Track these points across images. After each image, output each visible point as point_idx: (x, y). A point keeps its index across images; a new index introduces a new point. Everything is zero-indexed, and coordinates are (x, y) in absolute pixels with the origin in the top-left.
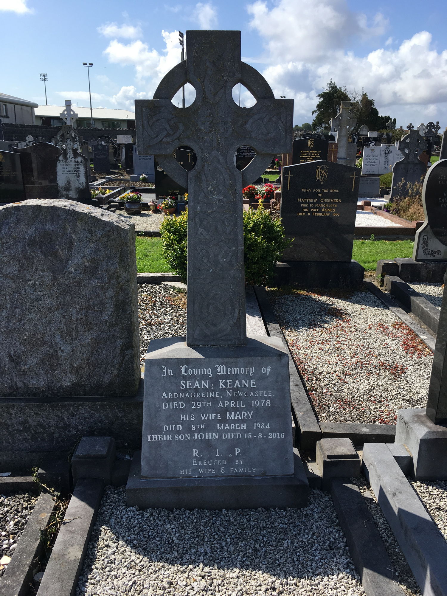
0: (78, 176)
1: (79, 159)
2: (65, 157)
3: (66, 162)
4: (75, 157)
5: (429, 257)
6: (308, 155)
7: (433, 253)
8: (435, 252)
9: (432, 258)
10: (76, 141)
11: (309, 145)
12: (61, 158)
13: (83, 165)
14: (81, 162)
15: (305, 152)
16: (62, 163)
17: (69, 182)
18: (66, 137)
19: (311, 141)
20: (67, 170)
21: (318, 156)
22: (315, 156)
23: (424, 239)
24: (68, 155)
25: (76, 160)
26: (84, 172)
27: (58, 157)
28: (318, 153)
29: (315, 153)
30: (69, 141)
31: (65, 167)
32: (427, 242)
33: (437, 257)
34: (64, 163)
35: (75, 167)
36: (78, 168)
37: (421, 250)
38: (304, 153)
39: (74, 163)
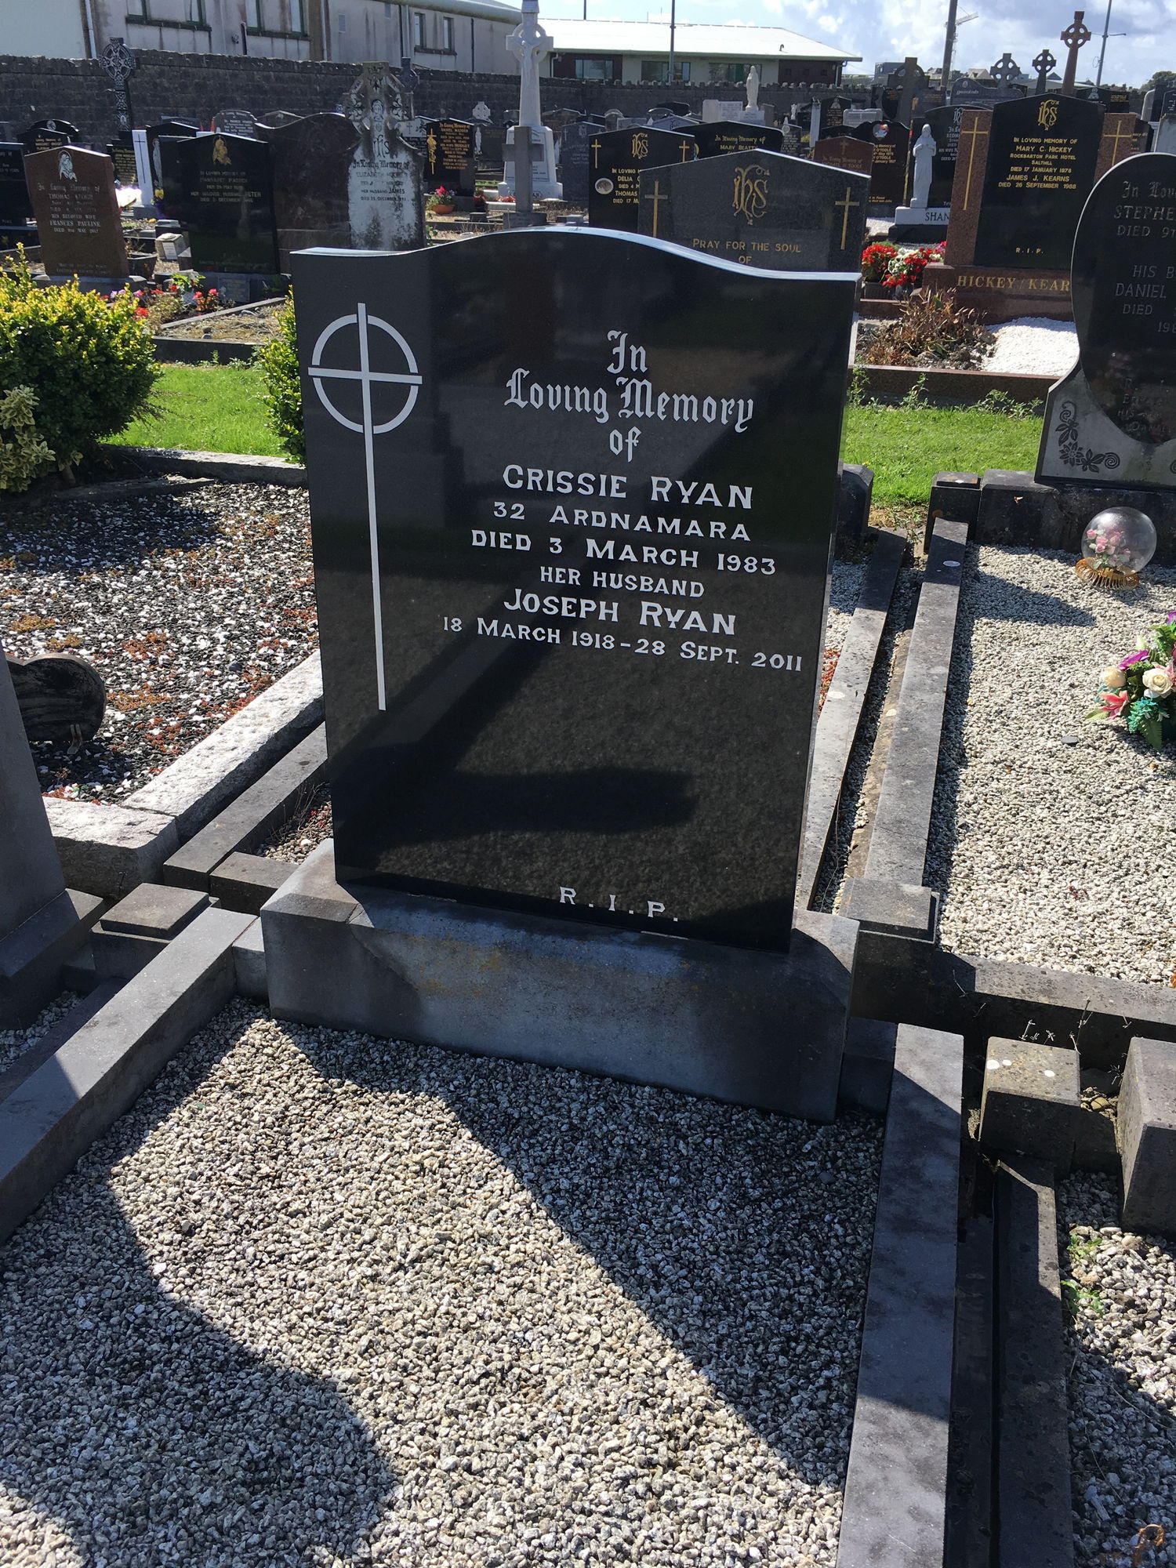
0: (399, 206)
1: (403, 157)
2: (369, 152)
3: (370, 165)
4: (392, 152)
5: (1079, 473)
6: (1037, 152)
7: (1092, 460)
8: (1099, 458)
9: (1088, 475)
10: (394, 108)
11: (1042, 120)
12: (358, 155)
13: (412, 174)
14: (407, 164)
15: (1027, 140)
16: (361, 169)
17: (376, 223)
18: (371, 97)
19: (1049, 106)
20: (373, 188)
21: (1067, 153)
22: (1059, 154)
23: (1065, 413)
24: (376, 148)
25: (395, 160)
26: (413, 196)
27: (352, 152)
28: (1068, 145)
29: (1059, 145)
30: (377, 106)
31: (369, 179)
32: (1073, 424)
33: (1106, 473)
34: (365, 169)
35: (390, 179)
36: (399, 183)
37: (1054, 450)
38: (1025, 145)
39: (390, 170)
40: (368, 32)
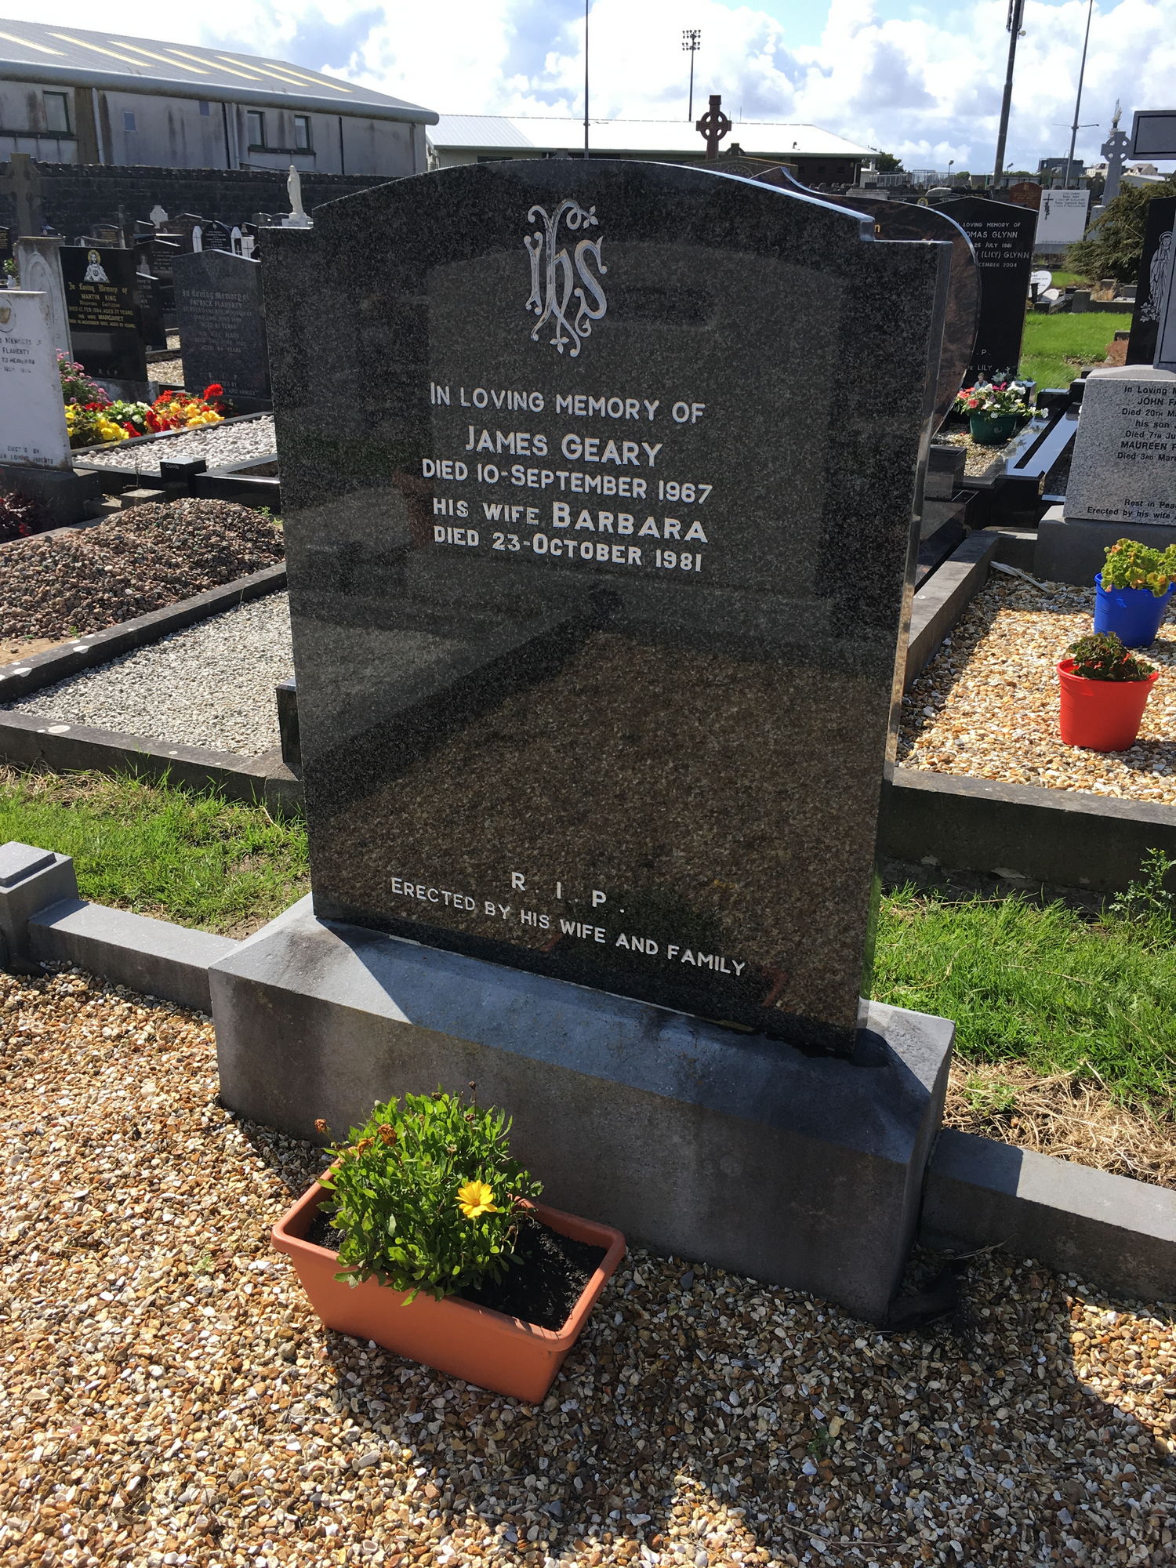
40: (172, 132)
